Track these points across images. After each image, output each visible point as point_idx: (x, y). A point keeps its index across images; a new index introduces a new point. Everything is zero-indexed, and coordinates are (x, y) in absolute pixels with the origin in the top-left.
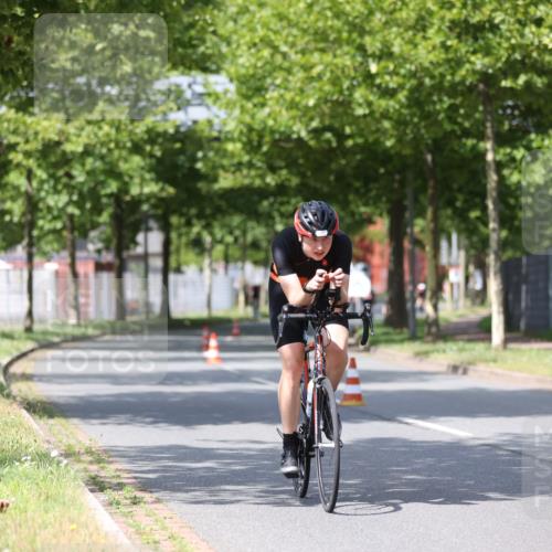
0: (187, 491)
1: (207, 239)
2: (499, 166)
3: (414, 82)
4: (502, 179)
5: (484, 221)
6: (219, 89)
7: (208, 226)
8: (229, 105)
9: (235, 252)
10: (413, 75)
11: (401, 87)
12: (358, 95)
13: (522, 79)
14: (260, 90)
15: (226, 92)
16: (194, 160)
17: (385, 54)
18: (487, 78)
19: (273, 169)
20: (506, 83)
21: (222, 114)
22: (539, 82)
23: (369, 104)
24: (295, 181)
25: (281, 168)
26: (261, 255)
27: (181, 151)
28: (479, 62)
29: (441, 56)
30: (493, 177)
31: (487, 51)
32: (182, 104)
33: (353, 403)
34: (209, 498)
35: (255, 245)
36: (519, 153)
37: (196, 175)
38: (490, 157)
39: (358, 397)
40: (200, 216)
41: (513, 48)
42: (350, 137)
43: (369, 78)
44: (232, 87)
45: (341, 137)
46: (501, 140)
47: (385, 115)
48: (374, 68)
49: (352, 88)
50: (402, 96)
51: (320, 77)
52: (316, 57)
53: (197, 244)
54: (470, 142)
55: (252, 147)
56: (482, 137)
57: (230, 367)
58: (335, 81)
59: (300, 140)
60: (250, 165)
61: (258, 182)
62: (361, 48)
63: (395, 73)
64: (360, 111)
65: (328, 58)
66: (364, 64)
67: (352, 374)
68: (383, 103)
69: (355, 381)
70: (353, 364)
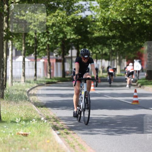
1: (91, 52)
6: (94, 6)
7: (91, 48)
8: (98, 11)
11: (151, 5)
12: (137, 7)
14: (107, 6)
15: (96, 7)
16: (87, 28)
19: (111, 31)
21: (95, 13)
23: (141, 10)
24: (119, 34)
25: (114, 30)
26: (107, 57)
27: (83, 25)
32: (83, 10)
33: (136, 103)
35: (106, 54)
37: (87, 32)
39: (137, 101)
40: (88, 45)
42: (135, 21)
43: (141, 2)
44: (98, 5)
45: (132, 21)
47: (146, 14)
49: (136, 5)
51: (126, 2)
55: (105, 24)
57: (97, 92)
58: (131, 3)
59: (119, 21)
60: (104, 29)
61: (106, 35)
64: (138, 12)
67: (135, 94)
68: (145, 10)
69: (136, 97)
70: (136, 91)
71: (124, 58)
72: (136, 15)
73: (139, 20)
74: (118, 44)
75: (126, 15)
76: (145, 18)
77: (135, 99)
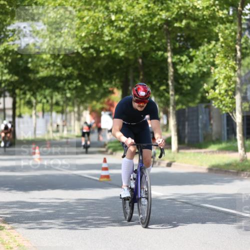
0: (26, 223)
1: (34, 101)
2: (174, 64)
3: (132, 24)
4: (176, 71)
5: (167, 91)
7: (34, 95)
9: (47, 107)
10: (132, 21)
11: (127, 27)
12: (106, 30)
13: (184, 22)
16: (28, 63)
17: (119, 11)
18: (168, 22)
19: (65, 67)
20: (177, 25)
22: (193, 24)
23: (111, 35)
24: (76, 73)
25: (69, 66)
26: (60, 109)
27: (21, 59)
28: (164, 15)
29: (146, 12)
30: (171, 70)
31: (168, 9)
33: (105, 179)
34: (36, 227)
35: (57, 104)
36: (184, 58)
37: (28, 70)
38: (170, 60)
39: (108, 177)
40: (29, 90)
41: (180, 8)
42: (102, 51)
43: (111, 22)
45: (98, 51)
46: (175, 52)
47: (119, 41)
48: (113, 18)
49: (103, 27)
50: (127, 31)
51: (87, 22)
52: (86, 12)
53: (29, 103)
54: (160, 53)
55: (55, 56)
56: (166, 50)
58: (95, 25)
59: (78, 53)
60: (54, 65)
61: (58, 74)
62: (107, 8)
63: (123, 20)
64: (107, 39)
65: (91, 13)
66: (109, 16)
67: (104, 165)
68: (118, 34)
69: (106, 169)
70: (105, 161)
71: (86, 109)
72: (104, 43)
73: (109, 49)
74: (76, 88)
75: (89, 44)
76: (117, 47)
77: (104, 173)
